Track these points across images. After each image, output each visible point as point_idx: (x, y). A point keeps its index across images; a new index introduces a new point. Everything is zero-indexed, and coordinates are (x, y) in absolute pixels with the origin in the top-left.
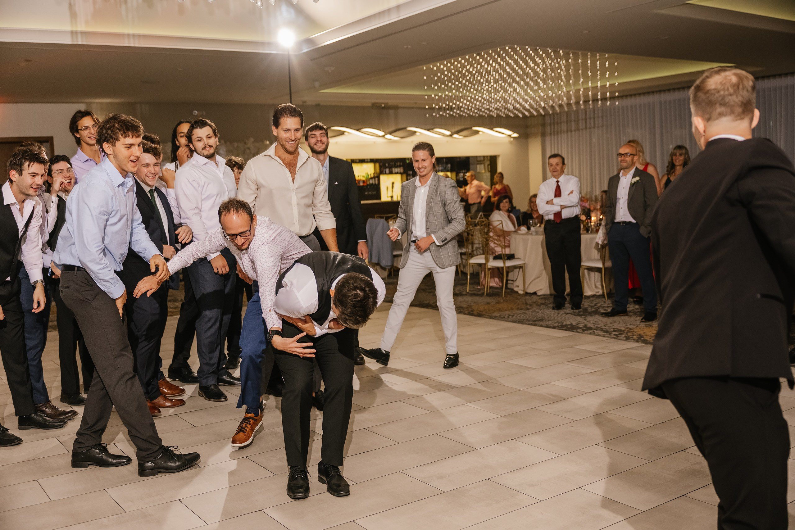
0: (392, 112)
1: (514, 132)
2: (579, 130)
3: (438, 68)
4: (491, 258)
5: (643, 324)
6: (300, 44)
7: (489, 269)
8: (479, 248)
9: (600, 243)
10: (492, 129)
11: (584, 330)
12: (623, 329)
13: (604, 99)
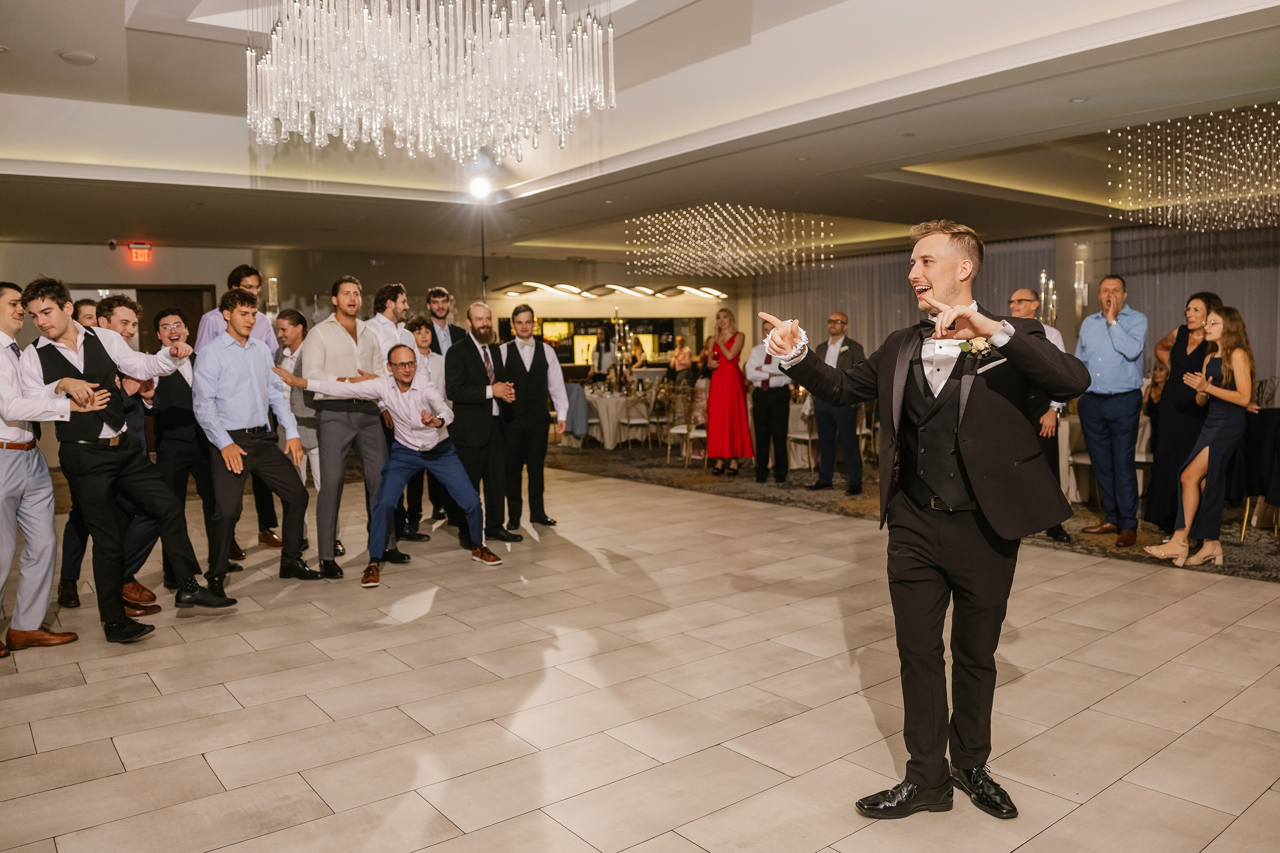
0: (589, 267)
1: (723, 293)
2: (792, 292)
3: (641, 222)
4: (693, 427)
5: (847, 498)
6: (494, 196)
7: (691, 440)
8: (681, 417)
9: (807, 413)
10: (698, 289)
11: (786, 503)
12: (826, 502)
13: (818, 260)
